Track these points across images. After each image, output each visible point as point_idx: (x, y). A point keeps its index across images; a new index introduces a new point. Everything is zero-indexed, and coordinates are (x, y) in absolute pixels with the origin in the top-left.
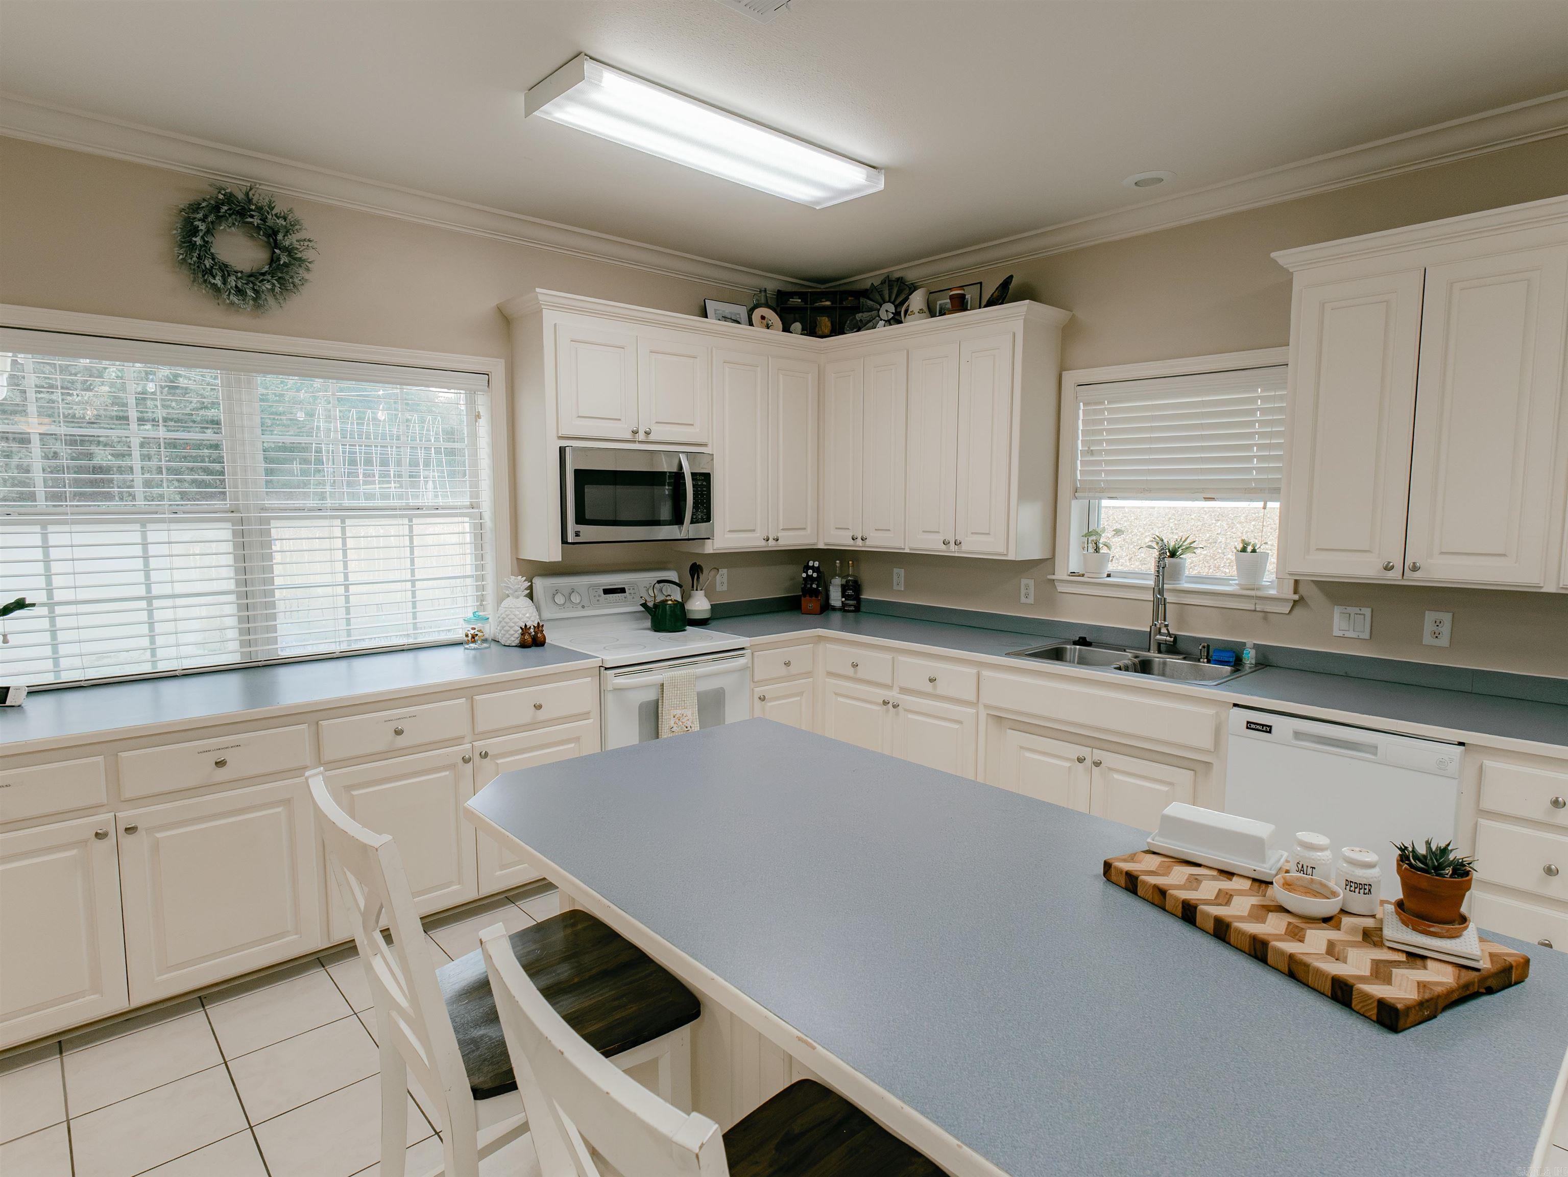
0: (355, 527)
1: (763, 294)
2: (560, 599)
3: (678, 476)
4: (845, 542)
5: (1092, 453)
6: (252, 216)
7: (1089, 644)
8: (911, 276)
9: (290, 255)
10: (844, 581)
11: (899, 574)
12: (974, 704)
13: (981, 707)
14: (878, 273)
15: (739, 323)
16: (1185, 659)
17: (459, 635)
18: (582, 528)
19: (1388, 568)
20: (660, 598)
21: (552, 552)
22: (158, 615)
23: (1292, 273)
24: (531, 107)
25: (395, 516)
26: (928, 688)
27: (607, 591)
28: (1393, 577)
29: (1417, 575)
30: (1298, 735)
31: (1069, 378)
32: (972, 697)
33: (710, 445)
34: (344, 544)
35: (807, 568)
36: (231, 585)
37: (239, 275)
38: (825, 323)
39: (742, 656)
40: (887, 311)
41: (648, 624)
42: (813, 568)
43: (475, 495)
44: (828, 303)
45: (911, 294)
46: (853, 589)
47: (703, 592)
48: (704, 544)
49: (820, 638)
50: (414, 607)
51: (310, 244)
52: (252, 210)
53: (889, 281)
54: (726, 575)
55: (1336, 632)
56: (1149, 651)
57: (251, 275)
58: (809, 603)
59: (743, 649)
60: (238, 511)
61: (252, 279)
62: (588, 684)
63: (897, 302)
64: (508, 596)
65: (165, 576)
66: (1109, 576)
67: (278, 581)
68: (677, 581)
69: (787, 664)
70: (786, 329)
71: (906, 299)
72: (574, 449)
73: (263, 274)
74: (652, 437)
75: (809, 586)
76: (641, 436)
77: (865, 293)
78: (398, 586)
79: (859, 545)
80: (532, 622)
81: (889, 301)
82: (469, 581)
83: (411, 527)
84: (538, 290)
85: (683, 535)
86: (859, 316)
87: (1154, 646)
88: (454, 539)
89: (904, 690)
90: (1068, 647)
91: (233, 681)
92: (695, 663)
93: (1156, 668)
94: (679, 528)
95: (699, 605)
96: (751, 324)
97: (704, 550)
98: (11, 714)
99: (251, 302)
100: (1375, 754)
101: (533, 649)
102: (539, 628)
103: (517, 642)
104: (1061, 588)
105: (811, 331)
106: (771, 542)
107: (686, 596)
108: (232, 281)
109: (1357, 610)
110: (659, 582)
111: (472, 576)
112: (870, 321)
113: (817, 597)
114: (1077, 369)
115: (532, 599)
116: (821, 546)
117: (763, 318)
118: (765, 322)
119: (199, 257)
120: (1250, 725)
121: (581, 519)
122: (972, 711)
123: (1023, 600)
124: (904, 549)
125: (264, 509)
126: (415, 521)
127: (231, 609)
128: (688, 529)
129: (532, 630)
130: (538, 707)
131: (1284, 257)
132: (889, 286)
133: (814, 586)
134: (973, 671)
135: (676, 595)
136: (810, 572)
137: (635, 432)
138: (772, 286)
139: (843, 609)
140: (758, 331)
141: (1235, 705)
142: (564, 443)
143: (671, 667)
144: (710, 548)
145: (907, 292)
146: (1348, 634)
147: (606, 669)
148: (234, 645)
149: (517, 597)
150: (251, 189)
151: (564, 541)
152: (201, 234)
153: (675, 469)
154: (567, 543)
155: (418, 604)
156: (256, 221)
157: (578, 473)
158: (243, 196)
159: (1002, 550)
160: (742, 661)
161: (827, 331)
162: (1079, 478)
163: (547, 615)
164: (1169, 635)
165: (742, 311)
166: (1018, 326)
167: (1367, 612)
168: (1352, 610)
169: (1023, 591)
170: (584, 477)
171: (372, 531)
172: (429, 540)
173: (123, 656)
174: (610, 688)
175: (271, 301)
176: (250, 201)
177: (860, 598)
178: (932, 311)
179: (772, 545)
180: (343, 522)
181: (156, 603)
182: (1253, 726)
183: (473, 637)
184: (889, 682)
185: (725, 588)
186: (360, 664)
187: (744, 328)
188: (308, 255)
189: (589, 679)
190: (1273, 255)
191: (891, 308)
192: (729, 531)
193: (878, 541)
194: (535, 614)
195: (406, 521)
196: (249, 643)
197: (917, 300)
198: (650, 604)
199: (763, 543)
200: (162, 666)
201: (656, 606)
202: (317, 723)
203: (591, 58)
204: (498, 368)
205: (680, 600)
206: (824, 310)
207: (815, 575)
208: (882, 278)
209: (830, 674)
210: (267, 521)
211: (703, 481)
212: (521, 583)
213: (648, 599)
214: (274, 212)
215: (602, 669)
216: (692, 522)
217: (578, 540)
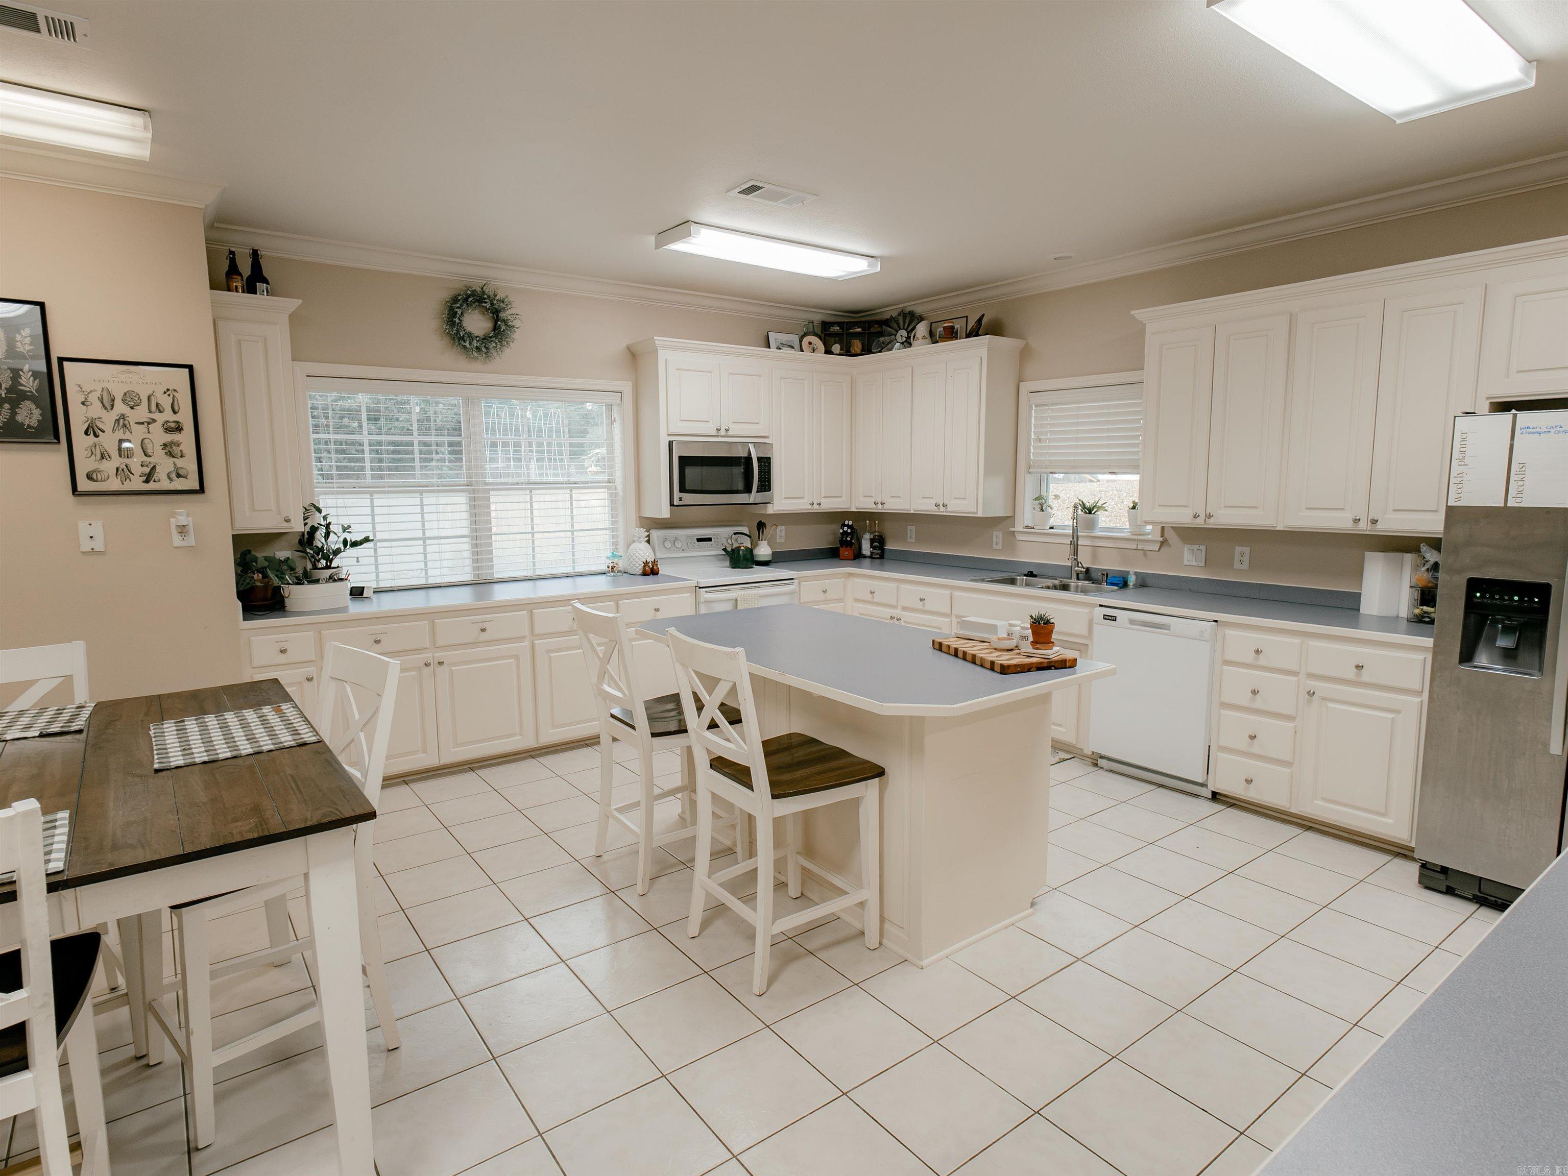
0: (539, 495)
1: (811, 324)
2: (668, 544)
3: (749, 459)
4: (870, 507)
5: (1040, 440)
6: (485, 302)
7: (1035, 576)
8: (919, 310)
9: (506, 325)
10: (872, 537)
11: (911, 529)
12: (948, 615)
13: (953, 617)
14: (896, 307)
15: (793, 347)
16: (1093, 583)
17: (603, 568)
18: (684, 495)
19: (1195, 517)
20: (735, 545)
21: (665, 512)
22: (429, 549)
23: (1145, 324)
24: (658, 245)
25: (562, 488)
26: (920, 605)
27: (699, 540)
28: (1199, 522)
29: (1212, 520)
30: (1132, 622)
31: (1025, 387)
32: (948, 611)
33: (771, 438)
34: (531, 506)
35: (844, 525)
36: (466, 532)
37: (478, 339)
38: (857, 345)
39: (792, 584)
40: (901, 336)
41: (728, 563)
42: (848, 526)
43: (611, 474)
44: (859, 330)
45: (917, 325)
46: (879, 542)
47: (766, 542)
48: (766, 507)
49: (850, 575)
50: (573, 548)
51: (517, 317)
52: (485, 299)
53: (904, 313)
54: (784, 530)
55: (1186, 563)
56: (1071, 579)
57: (484, 339)
58: (845, 552)
59: (792, 579)
60: (472, 485)
61: (485, 341)
62: (688, 597)
63: (909, 330)
64: (634, 542)
65: (435, 525)
66: (1052, 528)
67: (494, 530)
68: (748, 534)
69: (825, 592)
70: (828, 351)
71: (914, 328)
72: (679, 442)
73: (491, 337)
74: (730, 433)
75: (844, 539)
76: (723, 432)
77: (886, 322)
78: (562, 534)
79: (879, 509)
80: (650, 559)
81: (903, 329)
82: (607, 532)
83: (571, 496)
84: (655, 338)
85: (751, 501)
86: (882, 339)
87: (1074, 576)
88: (598, 503)
89: (904, 609)
90: (1019, 578)
91: (467, 591)
92: (759, 587)
93: (1072, 588)
94: (749, 495)
95: (763, 551)
96: (802, 350)
97: (766, 510)
98: (366, 601)
99: (484, 355)
100: (1169, 629)
101: (651, 576)
102: (655, 563)
103: (641, 571)
104: (1019, 537)
105: (847, 352)
106: (815, 506)
107: (754, 545)
108: (475, 344)
109: (1197, 547)
110: (735, 534)
111: (609, 529)
112: (889, 343)
113: (851, 547)
114: (1028, 381)
115: (649, 543)
116: (853, 509)
117: (810, 343)
118: (811, 346)
119: (457, 331)
120: (1106, 617)
121: (683, 489)
122: (947, 620)
123: (995, 546)
124: (910, 510)
125: (486, 484)
126: (574, 491)
127: (466, 547)
128: (754, 496)
129: (650, 564)
130: (657, 610)
131: (1139, 314)
132: (903, 316)
133: (848, 539)
134: (948, 592)
135: (747, 543)
136: (846, 529)
137: (718, 430)
138: (818, 318)
139: (871, 557)
140: (807, 354)
141: (1101, 606)
142: (672, 438)
143: (742, 589)
144: (771, 510)
145: (916, 321)
146: (1192, 564)
147: (700, 588)
148: (468, 569)
149: (640, 542)
150: (484, 285)
151: (672, 505)
152: (458, 316)
153: (746, 455)
154: (674, 505)
155: (576, 547)
156: (488, 305)
157: (681, 458)
158: (480, 290)
159: (974, 510)
160: (791, 587)
161: (859, 351)
162: (1032, 458)
163: (659, 555)
164: (1083, 567)
165: (795, 339)
166: (984, 352)
167: (1203, 548)
168: (1195, 547)
169: (995, 540)
170: (685, 462)
171: (548, 498)
172: (583, 504)
173: (411, 574)
174: (702, 600)
175: (494, 352)
176: (484, 293)
177: (884, 549)
178: (933, 338)
179: (816, 508)
180: (531, 492)
181: (428, 542)
182: (1107, 617)
183: (612, 568)
184: (894, 603)
185: (783, 540)
186: (540, 583)
187: (795, 354)
188: (516, 323)
189: (689, 594)
190: (1132, 313)
191: (904, 333)
192: (785, 498)
193: (893, 505)
194: (652, 553)
195: (568, 491)
196: (478, 568)
197: (921, 329)
198: (729, 549)
199: (810, 507)
200: (432, 581)
201: (733, 550)
202: (531, 611)
203: (695, 223)
204: (627, 387)
205: (750, 547)
206: (856, 335)
207: (849, 531)
208: (900, 310)
209: (856, 600)
210: (488, 491)
211: (765, 463)
212: (643, 533)
213: (727, 545)
214: (496, 298)
215: (697, 588)
216: (757, 492)
217: (681, 503)
